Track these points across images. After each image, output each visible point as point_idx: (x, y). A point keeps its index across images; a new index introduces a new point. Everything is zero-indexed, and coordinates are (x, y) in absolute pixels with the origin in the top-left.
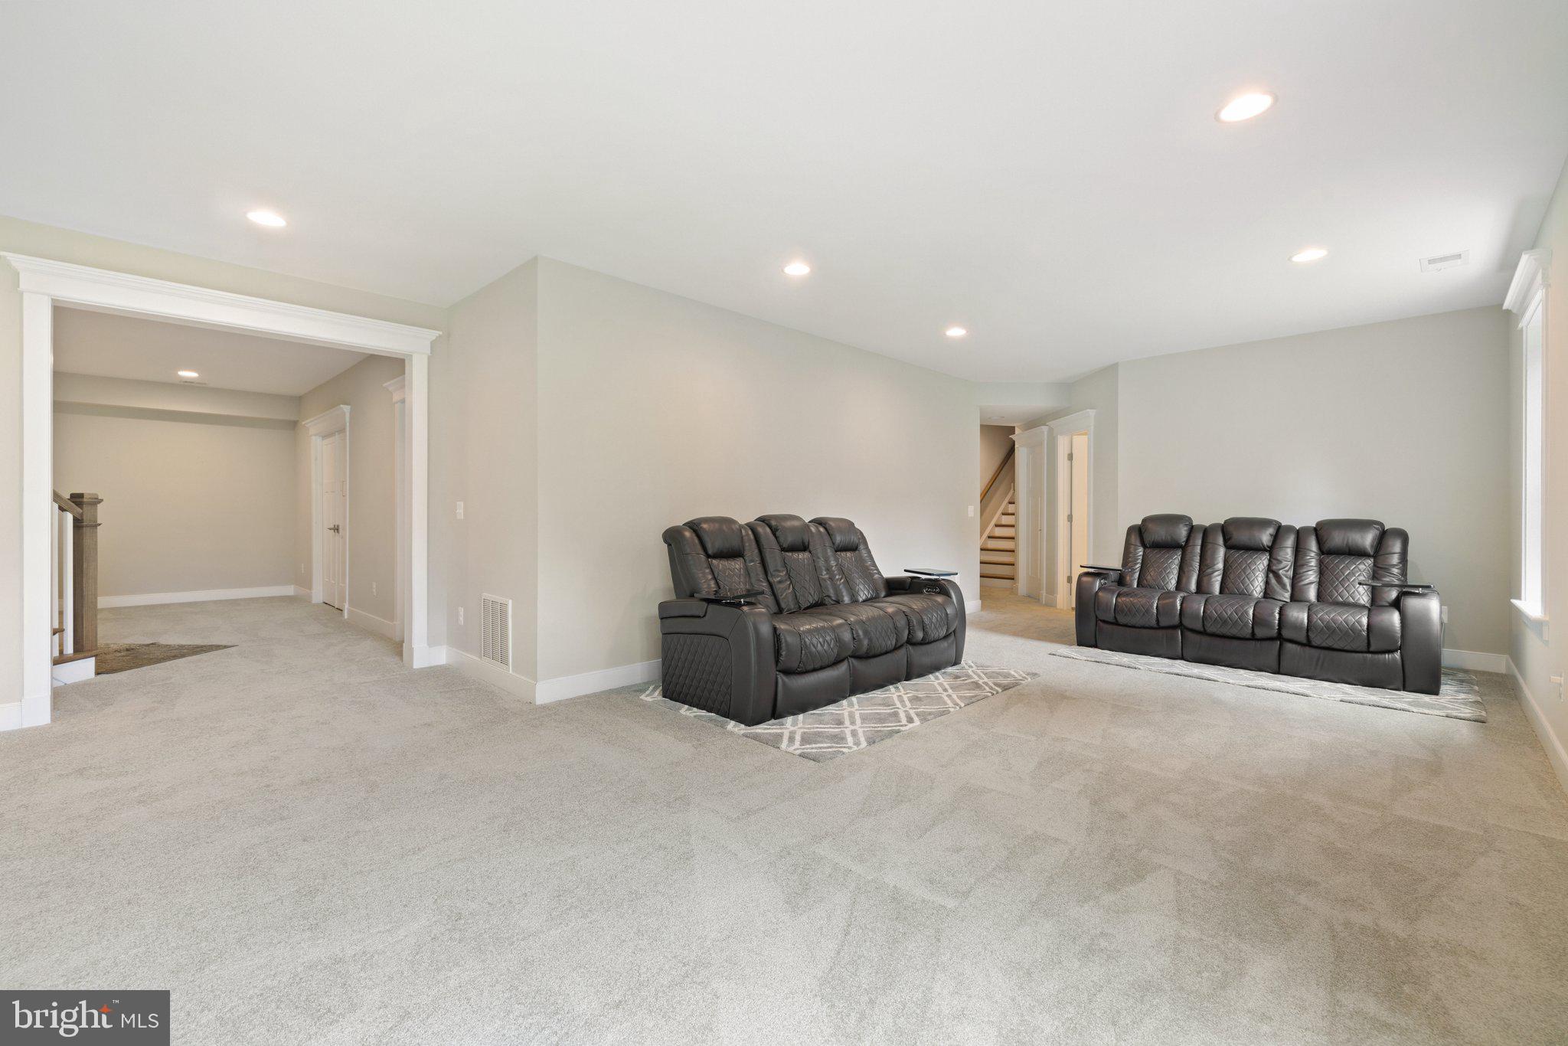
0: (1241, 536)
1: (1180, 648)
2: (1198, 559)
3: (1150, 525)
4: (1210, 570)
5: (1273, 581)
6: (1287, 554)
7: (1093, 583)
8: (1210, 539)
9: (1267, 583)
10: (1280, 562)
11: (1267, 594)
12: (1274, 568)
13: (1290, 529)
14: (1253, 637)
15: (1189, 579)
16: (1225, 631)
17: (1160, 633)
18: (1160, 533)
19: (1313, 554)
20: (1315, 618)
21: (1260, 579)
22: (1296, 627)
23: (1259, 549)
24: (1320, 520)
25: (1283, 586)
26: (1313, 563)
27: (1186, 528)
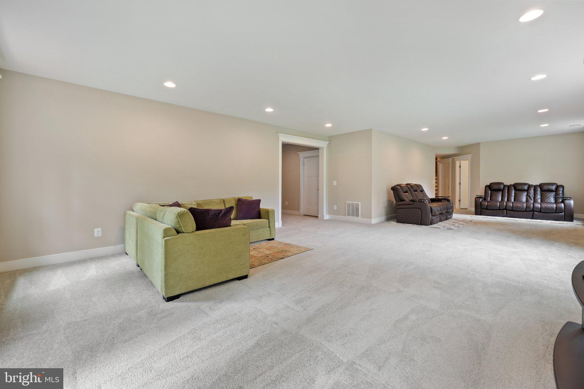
0: (520, 187)
1: (505, 215)
2: (507, 193)
3: (492, 185)
4: (510, 196)
5: (529, 198)
6: (532, 191)
7: (480, 200)
8: (510, 188)
9: (527, 199)
10: (530, 193)
11: (527, 201)
12: (529, 195)
13: (532, 185)
14: (526, 211)
15: (505, 198)
16: (518, 210)
17: (500, 211)
18: (496, 187)
19: (539, 191)
20: (542, 206)
21: (525, 198)
22: (537, 208)
23: (524, 190)
24: (540, 183)
25: (531, 199)
26: (539, 193)
27: (503, 186)
